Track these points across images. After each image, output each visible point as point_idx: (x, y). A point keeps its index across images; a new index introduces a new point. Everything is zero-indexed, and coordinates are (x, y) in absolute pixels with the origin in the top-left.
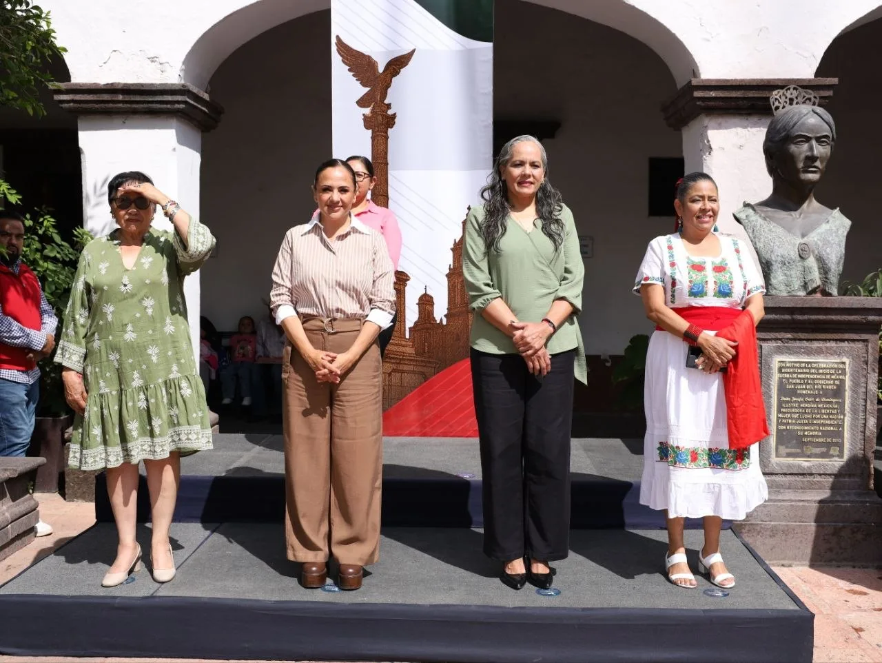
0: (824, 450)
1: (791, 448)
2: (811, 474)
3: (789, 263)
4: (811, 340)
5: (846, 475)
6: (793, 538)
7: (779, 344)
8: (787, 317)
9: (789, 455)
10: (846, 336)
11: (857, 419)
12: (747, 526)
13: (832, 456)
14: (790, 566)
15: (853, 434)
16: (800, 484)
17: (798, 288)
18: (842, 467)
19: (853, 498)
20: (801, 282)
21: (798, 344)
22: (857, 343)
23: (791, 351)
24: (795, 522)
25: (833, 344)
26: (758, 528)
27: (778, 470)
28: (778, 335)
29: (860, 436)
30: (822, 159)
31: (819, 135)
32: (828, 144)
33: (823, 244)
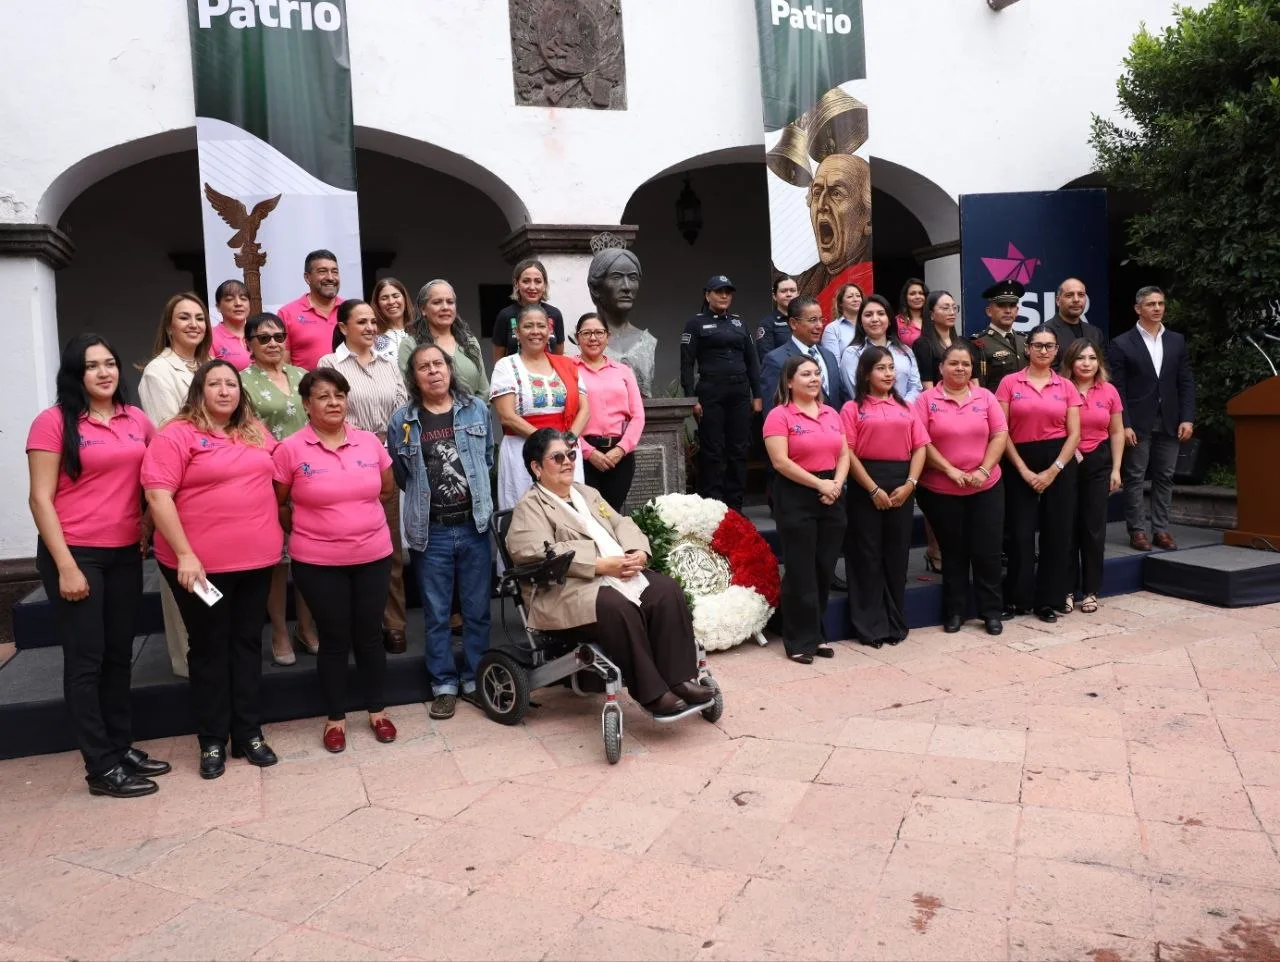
10: (660, 428)
22: (668, 434)
25: (652, 435)
30: (633, 291)
31: (629, 272)
32: (636, 279)
33: (639, 358)
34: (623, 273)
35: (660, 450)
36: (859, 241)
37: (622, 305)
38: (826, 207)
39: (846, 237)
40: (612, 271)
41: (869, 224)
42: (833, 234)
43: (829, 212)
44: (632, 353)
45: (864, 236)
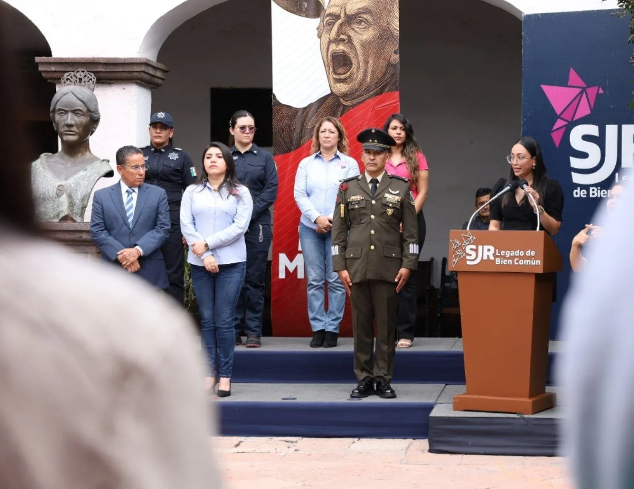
3: (48, 199)
17: (54, 216)
20: (56, 213)
30: (78, 126)
31: (73, 109)
32: (83, 115)
33: (75, 186)
34: (66, 109)
36: (384, 70)
37: (66, 138)
38: (343, 37)
39: (370, 66)
40: (58, 107)
41: (395, 53)
42: (351, 64)
43: (347, 41)
44: (71, 181)
45: (390, 65)
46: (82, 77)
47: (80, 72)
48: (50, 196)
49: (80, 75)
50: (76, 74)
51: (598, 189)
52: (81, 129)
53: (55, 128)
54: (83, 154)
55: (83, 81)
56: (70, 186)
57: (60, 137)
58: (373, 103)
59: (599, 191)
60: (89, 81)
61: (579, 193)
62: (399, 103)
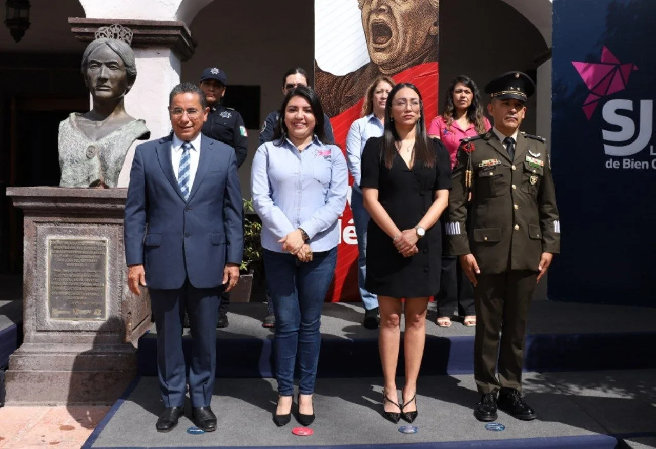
0: (89, 311)
1: (62, 310)
2: (80, 331)
3: (77, 161)
4: (79, 223)
5: (108, 331)
6: (57, 382)
7: (52, 226)
8: (52, 204)
9: (61, 316)
10: (105, 220)
11: (116, 287)
12: (19, 374)
13: (96, 316)
14: (55, 405)
15: (112, 299)
16: (70, 339)
17: (83, 181)
18: (104, 325)
19: (112, 350)
20: (86, 177)
21: (67, 226)
22: (114, 226)
23: (60, 232)
24: (60, 370)
25: (95, 227)
26: (28, 375)
27: (51, 327)
28: (51, 219)
29: (118, 301)
30: (112, 80)
31: (107, 61)
32: (118, 69)
33: (107, 148)
34: (100, 61)
35: (104, 242)
36: (423, 41)
37: (98, 93)
38: (383, 7)
39: (409, 36)
40: (90, 59)
41: (435, 24)
42: (391, 34)
43: (386, 11)
44: (103, 142)
45: (429, 36)
46: (117, 32)
47: (116, 27)
48: (79, 159)
49: (116, 30)
50: (111, 29)
51: (631, 161)
52: (116, 85)
53: (87, 84)
54: (117, 114)
55: (118, 36)
56: (102, 147)
57: (92, 94)
58: (411, 73)
59: (633, 163)
60: (125, 37)
61: (611, 164)
62: (438, 74)
